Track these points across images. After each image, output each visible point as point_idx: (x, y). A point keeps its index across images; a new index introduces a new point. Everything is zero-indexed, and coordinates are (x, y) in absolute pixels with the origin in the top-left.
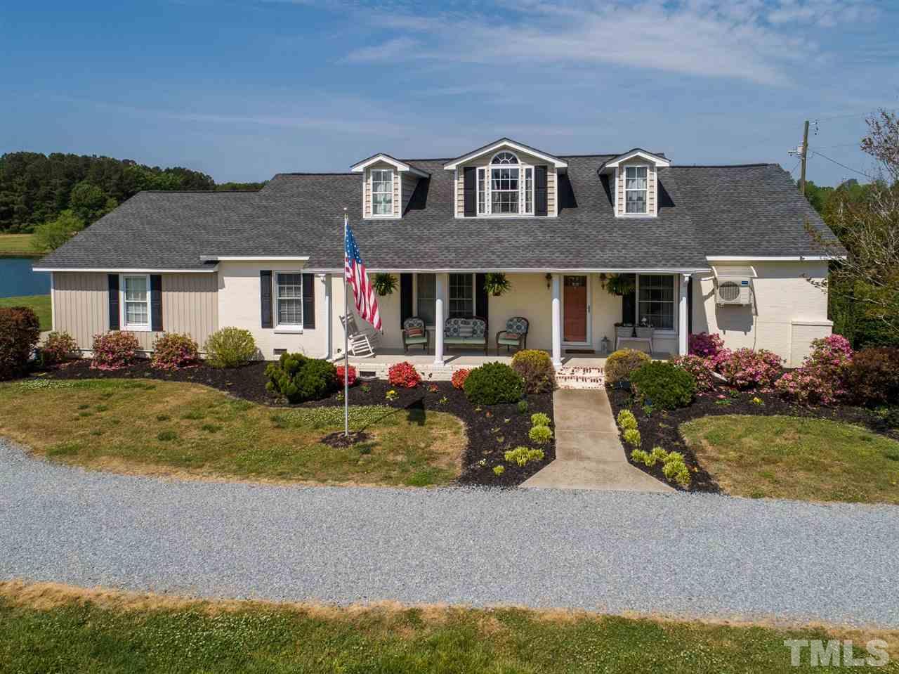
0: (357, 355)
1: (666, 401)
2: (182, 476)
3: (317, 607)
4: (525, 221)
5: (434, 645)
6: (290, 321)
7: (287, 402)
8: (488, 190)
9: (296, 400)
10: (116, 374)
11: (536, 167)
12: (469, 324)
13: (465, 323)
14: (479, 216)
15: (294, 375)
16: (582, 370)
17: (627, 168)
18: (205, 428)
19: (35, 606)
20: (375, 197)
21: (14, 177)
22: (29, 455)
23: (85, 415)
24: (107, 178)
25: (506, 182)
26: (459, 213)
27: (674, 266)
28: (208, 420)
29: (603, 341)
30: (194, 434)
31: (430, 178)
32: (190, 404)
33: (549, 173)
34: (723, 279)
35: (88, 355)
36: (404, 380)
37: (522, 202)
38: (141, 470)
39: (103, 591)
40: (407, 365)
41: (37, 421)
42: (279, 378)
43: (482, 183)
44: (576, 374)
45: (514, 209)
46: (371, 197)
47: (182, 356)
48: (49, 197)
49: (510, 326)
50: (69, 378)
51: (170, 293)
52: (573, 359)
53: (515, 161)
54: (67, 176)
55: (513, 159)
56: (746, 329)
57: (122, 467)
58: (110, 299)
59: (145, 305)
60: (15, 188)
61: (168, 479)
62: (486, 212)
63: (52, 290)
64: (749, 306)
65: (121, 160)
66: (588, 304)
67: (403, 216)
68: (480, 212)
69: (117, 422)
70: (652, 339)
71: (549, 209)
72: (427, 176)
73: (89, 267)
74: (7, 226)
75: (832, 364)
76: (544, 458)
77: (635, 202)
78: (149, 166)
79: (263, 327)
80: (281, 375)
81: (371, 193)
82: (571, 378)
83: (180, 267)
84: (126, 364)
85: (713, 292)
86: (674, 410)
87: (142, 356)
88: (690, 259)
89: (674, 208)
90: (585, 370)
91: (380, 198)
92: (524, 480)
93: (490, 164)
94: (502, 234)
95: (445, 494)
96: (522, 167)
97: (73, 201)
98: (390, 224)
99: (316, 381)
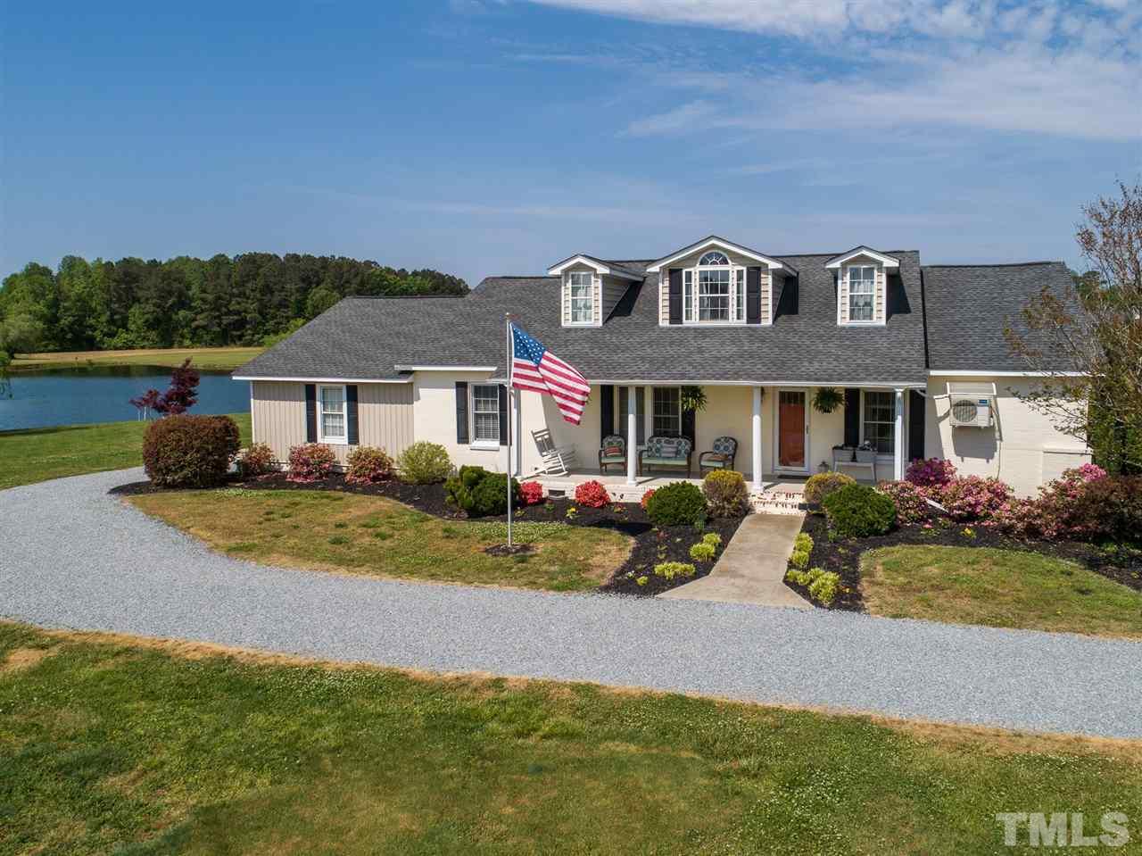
0: (550, 473)
1: (856, 527)
2: (342, 572)
3: (418, 671)
4: (735, 329)
5: (504, 702)
6: (487, 437)
7: (467, 516)
8: (696, 295)
9: (475, 513)
10: (308, 486)
11: (748, 268)
12: (673, 443)
13: (669, 443)
14: (686, 323)
15: (472, 488)
16: (784, 495)
17: (851, 269)
18: (377, 536)
19: (188, 656)
20: (575, 302)
21: (247, 282)
22: (210, 550)
23: (269, 520)
24: (347, 282)
25: (715, 286)
26: (664, 321)
27: (885, 380)
28: (383, 530)
29: (821, 466)
30: (366, 540)
31: (643, 282)
32: (370, 515)
33: (762, 276)
34: (959, 396)
35: (286, 468)
36: (590, 499)
37: (732, 308)
38: (306, 567)
39: (245, 650)
40: (596, 484)
41: (223, 523)
42: (457, 491)
43: (688, 287)
44: (778, 499)
45: (724, 315)
46: (570, 303)
47: (374, 470)
48: (283, 305)
49: (716, 447)
50: (264, 489)
51: (366, 405)
52: (782, 484)
53: (725, 262)
54: (303, 280)
55: (723, 260)
56: (989, 455)
57: (290, 564)
58: (307, 410)
59: (341, 416)
60: (247, 293)
61: (328, 574)
62: (693, 320)
63: (252, 400)
64: (990, 429)
65: (363, 262)
66: (806, 423)
67: (603, 324)
68: (687, 319)
69: (296, 527)
70: (875, 465)
71: (763, 315)
72: (641, 279)
73: (286, 376)
74: (240, 337)
75: (1068, 496)
76: (695, 573)
77: (860, 307)
78: (393, 268)
79: (459, 442)
80: (459, 487)
81: (570, 298)
82: (771, 503)
83: (375, 378)
84: (321, 477)
85: (947, 415)
86: (866, 537)
87: (339, 470)
88: (907, 372)
89: (908, 315)
90: (788, 495)
91: (581, 304)
92: (664, 591)
93: (698, 265)
94: (705, 343)
95: (580, 598)
96: (732, 268)
97: (309, 309)
98: (589, 332)
99: (494, 495)
